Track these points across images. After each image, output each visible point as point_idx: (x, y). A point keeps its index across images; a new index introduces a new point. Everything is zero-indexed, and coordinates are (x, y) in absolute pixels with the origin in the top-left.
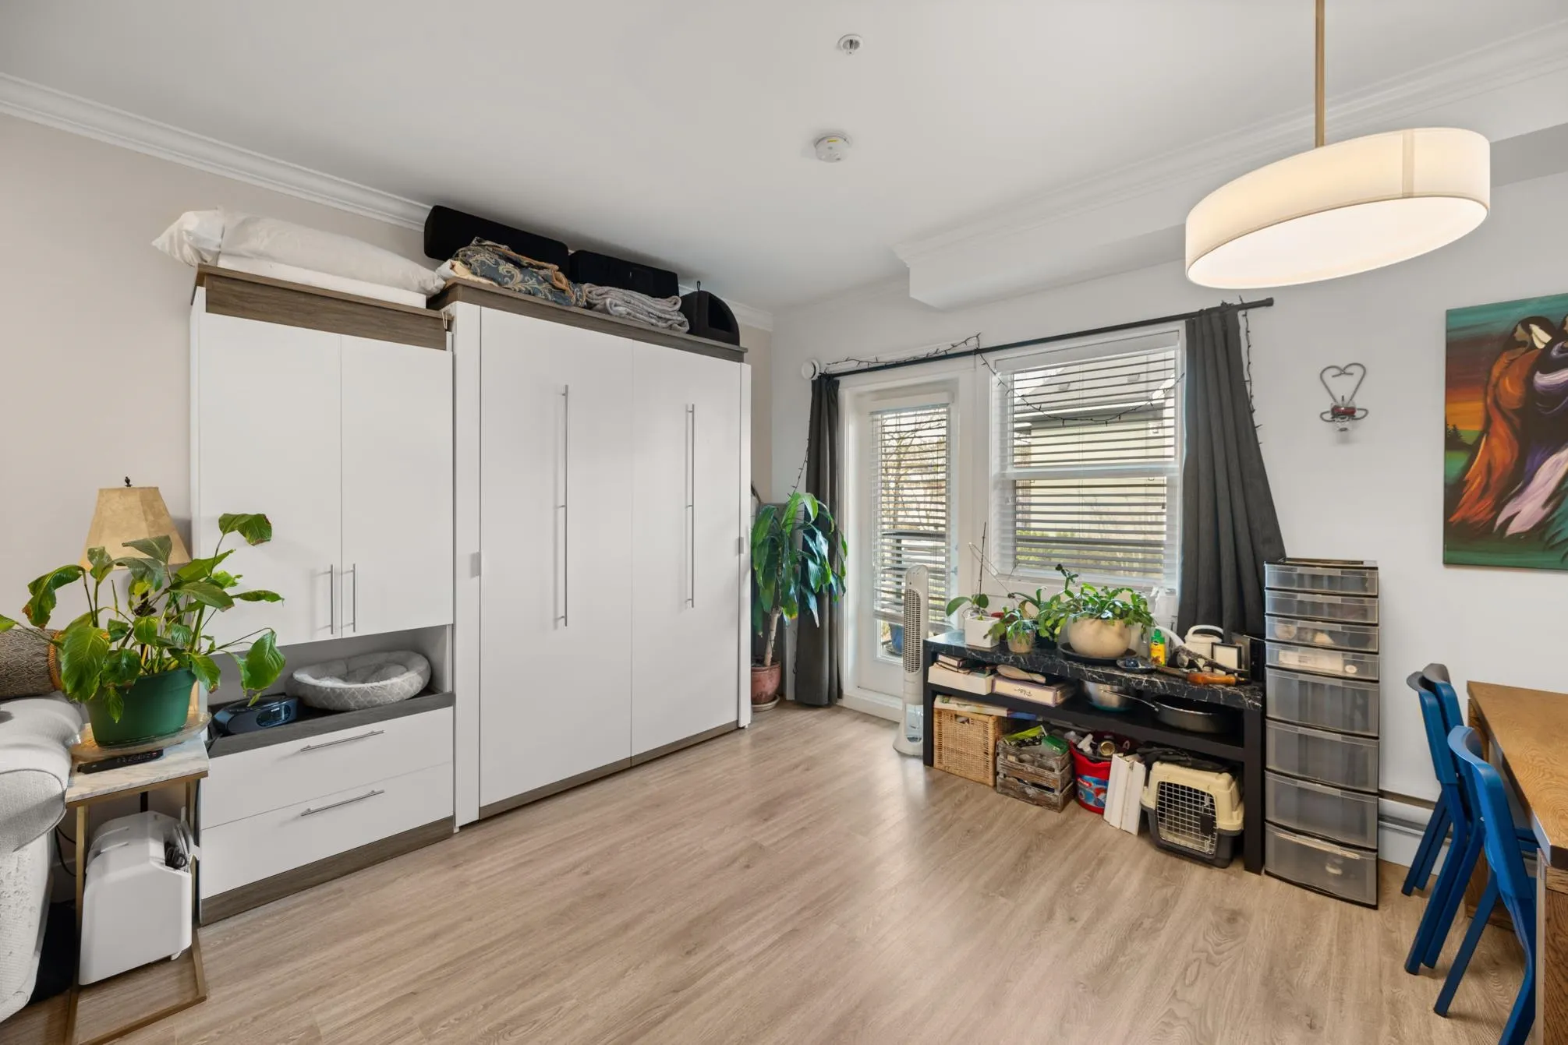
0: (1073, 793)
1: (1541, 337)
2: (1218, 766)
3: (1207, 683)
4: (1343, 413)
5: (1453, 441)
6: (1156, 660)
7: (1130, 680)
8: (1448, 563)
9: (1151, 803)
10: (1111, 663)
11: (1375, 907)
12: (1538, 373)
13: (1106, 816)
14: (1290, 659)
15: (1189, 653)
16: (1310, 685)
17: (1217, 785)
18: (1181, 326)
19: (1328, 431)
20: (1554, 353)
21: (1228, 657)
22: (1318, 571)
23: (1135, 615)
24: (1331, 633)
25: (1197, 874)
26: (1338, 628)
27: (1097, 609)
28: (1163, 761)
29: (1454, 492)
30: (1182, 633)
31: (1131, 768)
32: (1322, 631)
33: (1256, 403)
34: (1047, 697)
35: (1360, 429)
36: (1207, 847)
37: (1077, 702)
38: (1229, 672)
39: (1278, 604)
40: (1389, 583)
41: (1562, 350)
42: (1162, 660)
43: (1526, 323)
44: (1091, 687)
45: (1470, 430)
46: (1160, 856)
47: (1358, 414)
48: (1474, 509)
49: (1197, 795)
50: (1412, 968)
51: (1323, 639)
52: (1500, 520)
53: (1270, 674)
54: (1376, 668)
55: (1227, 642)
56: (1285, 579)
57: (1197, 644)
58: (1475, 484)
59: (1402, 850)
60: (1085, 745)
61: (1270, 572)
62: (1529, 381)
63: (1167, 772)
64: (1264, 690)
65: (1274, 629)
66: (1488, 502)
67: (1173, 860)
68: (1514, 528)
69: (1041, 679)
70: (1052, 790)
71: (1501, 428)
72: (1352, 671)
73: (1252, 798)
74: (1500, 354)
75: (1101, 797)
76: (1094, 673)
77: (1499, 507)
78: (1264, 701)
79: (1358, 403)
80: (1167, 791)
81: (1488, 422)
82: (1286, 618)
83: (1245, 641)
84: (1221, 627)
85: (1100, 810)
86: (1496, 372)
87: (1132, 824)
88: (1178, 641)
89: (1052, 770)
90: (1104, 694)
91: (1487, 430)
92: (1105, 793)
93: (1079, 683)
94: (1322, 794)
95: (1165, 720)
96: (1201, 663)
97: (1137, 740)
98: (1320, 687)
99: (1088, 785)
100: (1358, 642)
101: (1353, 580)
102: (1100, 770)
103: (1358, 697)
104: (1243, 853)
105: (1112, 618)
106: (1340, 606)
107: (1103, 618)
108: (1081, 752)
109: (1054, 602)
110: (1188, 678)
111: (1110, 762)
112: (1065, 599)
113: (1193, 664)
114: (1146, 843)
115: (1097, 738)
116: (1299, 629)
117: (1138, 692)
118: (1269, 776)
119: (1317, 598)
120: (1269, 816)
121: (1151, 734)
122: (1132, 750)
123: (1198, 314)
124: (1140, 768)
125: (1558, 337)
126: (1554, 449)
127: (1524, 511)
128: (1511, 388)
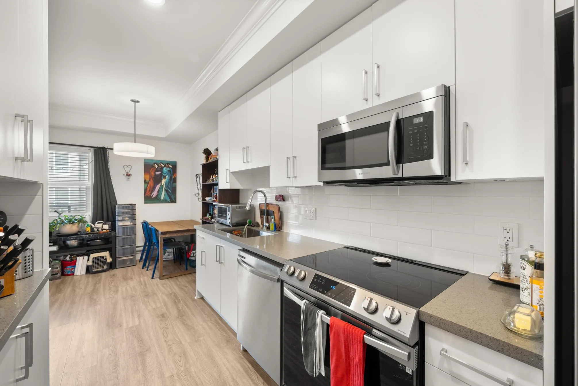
0: (63, 274)
1: (156, 166)
2: (105, 250)
3: (103, 233)
4: (128, 175)
5: (145, 182)
6: (88, 231)
7: (83, 237)
8: (145, 203)
9: (90, 263)
10: (76, 234)
11: (136, 265)
12: (156, 172)
13: (75, 274)
14: (120, 224)
15: (97, 228)
16: (124, 228)
17: (106, 254)
18: (92, 149)
19: (125, 178)
20: (158, 169)
21: (106, 227)
22: (126, 206)
23: (81, 221)
25: (103, 274)
26: (130, 216)
27: (71, 221)
28: (93, 253)
29: (145, 190)
30: (94, 224)
31: (83, 258)
32: (127, 217)
33: (110, 170)
34: (54, 248)
35: (131, 178)
36: (105, 268)
37: (64, 247)
38: (106, 230)
39: (118, 213)
40: (137, 207)
41: (159, 169)
42: (89, 231)
43: (155, 163)
44: (68, 242)
45: (148, 180)
46: (94, 275)
47: (131, 175)
48: (148, 194)
49: (102, 257)
50: (143, 268)
51: (127, 219)
52: (152, 195)
53: (117, 227)
54: (135, 222)
55: (105, 224)
56: (118, 208)
58: (148, 190)
59: (138, 256)
61: (116, 206)
63: (92, 256)
64: (116, 232)
65: (118, 218)
66: (150, 192)
67: (96, 274)
68: (153, 197)
69: (52, 244)
70: (57, 274)
71: (151, 180)
72: (132, 224)
73: (113, 255)
74: (151, 168)
75: (73, 270)
76: (72, 237)
78: (116, 233)
79: (130, 173)
80: (94, 259)
81: (150, 179)
82: (119, 215)
83: (110, 223)
84: (103, 221)
85: (72, 274)
86: (151, 171)
87: (84, 272)
88: (93, 226)
89: (57, 268)
90: (73, 243)
92: (74, 268)
93: (64, 242)
94: (127, 248)
95: (92, 244)
96: (100, 229)
97: (84, 252)
98: (127, 228)
99: (68, 269)
100: (133, 218)
101: (132, 207)
102: (73, 263)
103: (132, 229)
104: (112, 266)
105: (76, 223)
106: (129, 212)
107: (73, 223)
108: (66, 261)
109: (55, 221)
110: (97, 233)
111: (76, 260)
112: (59, 220)
113: (98, 230)
114: (88, 275)
115: (71, 255)
116: (123, 217)
117: (83, 240)
118: (117, 248)
119: (126, 211)
120: (117, 257)
121: (89, 248)
122: (83, 255)
123: (97, 147)
124: (86, 258)
125: (158, 166)
126: (158, 184)
127: (155, 194)
128: (153, 174)
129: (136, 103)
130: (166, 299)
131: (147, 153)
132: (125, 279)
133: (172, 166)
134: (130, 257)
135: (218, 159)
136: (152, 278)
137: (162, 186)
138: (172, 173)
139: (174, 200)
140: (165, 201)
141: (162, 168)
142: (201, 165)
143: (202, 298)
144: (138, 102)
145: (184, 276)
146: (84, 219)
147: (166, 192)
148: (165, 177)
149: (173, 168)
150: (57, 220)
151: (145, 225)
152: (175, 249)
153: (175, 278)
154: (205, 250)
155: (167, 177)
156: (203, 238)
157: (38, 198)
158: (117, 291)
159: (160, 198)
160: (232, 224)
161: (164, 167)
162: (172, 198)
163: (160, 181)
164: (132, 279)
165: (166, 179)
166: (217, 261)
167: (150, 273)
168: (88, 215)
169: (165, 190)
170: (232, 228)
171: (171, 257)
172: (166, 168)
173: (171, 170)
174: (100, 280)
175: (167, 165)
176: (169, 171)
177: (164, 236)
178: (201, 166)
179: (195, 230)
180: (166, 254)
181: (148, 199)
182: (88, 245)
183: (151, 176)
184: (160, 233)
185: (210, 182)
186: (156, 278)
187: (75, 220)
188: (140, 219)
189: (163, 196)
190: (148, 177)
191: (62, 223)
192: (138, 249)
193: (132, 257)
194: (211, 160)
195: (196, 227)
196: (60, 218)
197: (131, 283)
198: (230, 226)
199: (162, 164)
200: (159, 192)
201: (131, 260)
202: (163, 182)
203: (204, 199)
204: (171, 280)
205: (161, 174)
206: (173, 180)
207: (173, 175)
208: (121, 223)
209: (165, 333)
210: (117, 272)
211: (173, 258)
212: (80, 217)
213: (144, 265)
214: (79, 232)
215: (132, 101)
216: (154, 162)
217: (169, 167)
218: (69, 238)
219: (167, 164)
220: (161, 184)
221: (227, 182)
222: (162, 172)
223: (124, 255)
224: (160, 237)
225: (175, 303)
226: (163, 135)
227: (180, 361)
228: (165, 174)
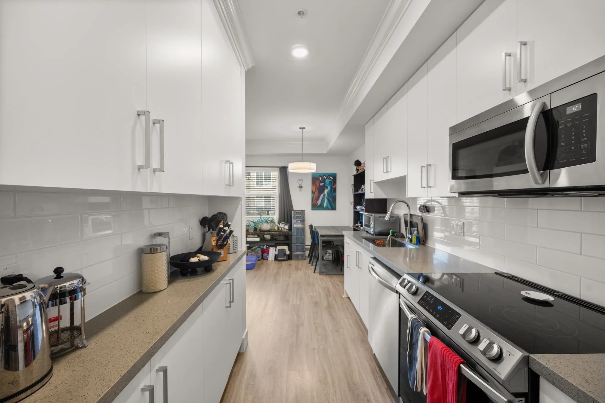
0: (262, 258)
1: (321, 179)
2: (286, 245)
3: (284, 231)
4: (301, 187)
5: (312, 192)
6: (276, 230)
7: (272, 233)
8: (312, 210)
9: (277, 253)
10: (269, 231)
11: (305, 260)
13: (269, 259)
15: (281, 227)
16: (298, 229)
17: (286, 248)
18: (278, 169)
19: (298, 189)
21: (286, 227)
22: (299, 211)
23: (272, 222)
24: (300, 221)
25: (284, 262)
26: (301, 220)
27: (267, 222)
28: (278, 246)
29: (312, 199)
30: (279, 224)
31: (273, 249)
32: (299, 220)
33: (289, 184)
34: (258, 239)
35: (303, 189)
36: (285, 258)
37: (263, 240)
38: (287, 229)
39: (294, 217)
40: (306, 213)
41: (322, 181)
42: (277, 229)
43: (320, 176)
44: (265, 236)
45: (314, 190)
46: (278, 262)
47: (303, 187)
48: (315, 202)
49: (284, 250)
50: (309, 263)
51: (299, 222)
52: (317, 203)
53: (293, 228)
54: (305, 225)
55: (286, 225)
56: (294, 213)
57: (282, 226)
58: (314, 198)
59: (307, 253)
60: (265, 247)
61: (293, 212)
62: (319, 184)
63: (279, 248)
64: (292, 231)
65: (293, 221)
66: (316, 201)
67: (280, 262)
69: (257, 236)
70: (259, 257)
71: (317, 190)
72: (302, 226)
73: (290, 249)
74: (317, 180)
75: (267, 256)
77: (317, 202)
78: (292, 233)
79: (302, 185)
80: (279, 250)
82: (294, 219)
83: (289, 224)
84: (285, 222)
85: (267, 259)
86: (317, 182)
87: (273, 259)
88: (279, 226)
89: (259, 253)
90: (268, 237)
91: (316, 191)
92: (268, 255)
93: (263, 236)
94: (299, 245)
95: (278, 239)
96: (283, 229)
97: (273, 244)
98: (299, 229)
99: (265, 255)
100: (303, 221)
101: (302, 212)
102: (267, 251)
103: (303, 230)
104: (290, 257)
105: (269, 223)
106: (300, 217)
107: (268, 223)
108: (264, 249)
109: (259, 221)
110: (281, 231)
111: (269, 249)
112: (260, 220)
113: (281, 229)
114: (275, 261)
115: (267, 246)
116: (297, 221)
117: (273, 235)
118: (293, 244)
119: (299, 216)
120: (293, 251)
121: (277, 242)
122: (272, 246)
123: (282, 167)
124: (274, 248)
125: (322, 179)
126: (322, 193)
127: (319, 202)
128: (318, 185)
129: (303, 130)
130: (321, 291)
131: (310, 169)
132: (297, 269)
133: (333, 177)
134: (301, 253)
135: (365, 170)
136: (314, 272)
137: (324, 195)
138: (333, 184)
139: (335, 209)
140: (327, 209)
141: (325, 179)
142: (353, 175)
143: (349, 298)
144: (304, 128)
145: (338, 276)
146: (274, 220)
147: (328, 201)
148: (327, 188)
149: (333, 178)
150: (259, 220)
151: (311, 227)
152: (334, 251)
153: (331, 276)
154: (350, 255)
155: (329, 187)
156: (349, 243)
157: (240, 206)
158: (290, 277)
159: (323, 205)
160: (375, 233)
161: (326, 178)
162: (332, 206)
163: (323, 191)
164: (301, 270)
165: (328, 189)
166: (356, 266)
167: (313, 267)
168: (276, 217)
169: (327, 198)
170: (374, 237)
171: (330, 258)
172: (328, 180)
173: (332, 182)
174: (282, 266)
175: (328, 177)
176: (330, 182)
177: (323, 238)
178: (353, 177)
179: (343, 236)
180: (327, 255)
181: (315, 206)
182: (276, 240)
183: (316, 187)
184: (320, 236)
185: (360, 192)
186: (317, 273)
187: (269, 220)
188: (308, 223)
189: (325, 204)
190: (314, 187)
191: (262, 222)
192: (306, 247)
193: (303, 253)
194: (360, 171)
195: (344, 233)
196: (261, 219)
197: (301, 273)
198: (373, 235)
199: (325, 176)
200: (323, 200)
201: (302, 255)
202: (326, 191)
203: (355, 208)
204: (327, 277)
205: (324, 185)
206: (334, 190)
207: (334, 185)
208: (296, 225)
209: (315, 317)
210: (293, 262)
211: (332, 259)
212: (271, 219)
213: (310, 261)
214: (271, 229)
215: (300, 128)
216: (318, 175)
217: (331, 179)
218: (266, 233)
219: (330, 175)
220: (324, 193)
221: (371, 192)
222: (325, 183)
223: (297, 250)
224: (320, 238)
225: (327, 296)
226: (325, 152)
227: (322, 341)
228: (327, 184)
